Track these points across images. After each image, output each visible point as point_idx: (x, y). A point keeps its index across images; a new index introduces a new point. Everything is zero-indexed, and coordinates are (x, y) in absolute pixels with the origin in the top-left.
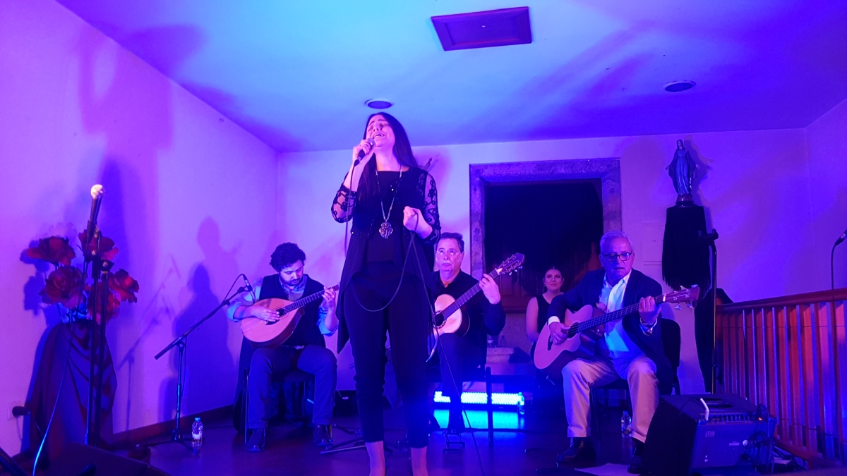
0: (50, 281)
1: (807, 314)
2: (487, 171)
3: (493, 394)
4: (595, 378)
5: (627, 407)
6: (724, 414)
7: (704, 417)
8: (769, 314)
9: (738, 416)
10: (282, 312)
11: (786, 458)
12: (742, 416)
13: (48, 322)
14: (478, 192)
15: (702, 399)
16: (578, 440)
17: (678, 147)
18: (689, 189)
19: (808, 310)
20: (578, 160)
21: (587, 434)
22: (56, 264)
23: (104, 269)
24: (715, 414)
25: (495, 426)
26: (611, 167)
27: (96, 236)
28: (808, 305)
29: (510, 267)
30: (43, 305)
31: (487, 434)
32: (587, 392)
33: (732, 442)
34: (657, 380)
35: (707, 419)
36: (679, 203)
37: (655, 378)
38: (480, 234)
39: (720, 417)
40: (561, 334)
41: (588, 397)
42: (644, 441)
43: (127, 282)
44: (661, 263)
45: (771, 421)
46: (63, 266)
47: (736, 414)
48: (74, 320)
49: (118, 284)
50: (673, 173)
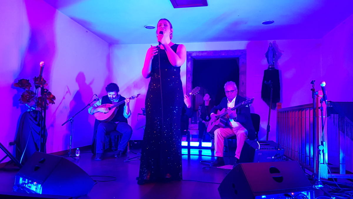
0: (22, 96)
2: (193, 54)
4: (226, 135)
6: (266, 147)
7: (258, 148)
8: (293, 112)
12: (272, 148)
13: (22, 111)
14: (190, 63)
15: (257, 142)
16: (218, 158)
17: (270, 45)
18: (273, 63)
19: (303, 111)
20: (229, 50)
22: (24, 89)
23: (45, 92)
24: (262, 147)
26: (243, 53)
27: (42, 80)
29: (194, 92)
30: (20, 105)
36: (269, 68)
38: (190, 79)
41: (223, 142)
43: (51, 97)
44: (261, 92)
45: (283, 150)
46: (27, 90)
47: (270, 147)
48: (32, 110)
49: (48, 97)
50: (267, 56)
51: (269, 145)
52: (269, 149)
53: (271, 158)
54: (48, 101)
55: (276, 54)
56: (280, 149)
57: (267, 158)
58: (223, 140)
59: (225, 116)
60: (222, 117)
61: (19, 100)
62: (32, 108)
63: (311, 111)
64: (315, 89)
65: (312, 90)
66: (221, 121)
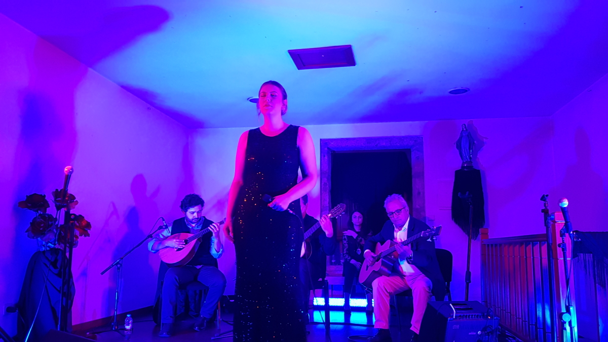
0: (33, 224)
2: (332, 143)
4: (394, 289)
6: (465, 314)
12: (478, 316)
14: (326, 158)
15: (451, 305)
16: (381, 331)
17: (463, 129)
18: (470, 158)
20: (394, 137)
24: (460, 315)
29: (336, 213)
35: (454, 318)
36: (463, 167)
38: (327, 186)
39: (463, 316)
41: (389, 302)
43: (83, 223)
44: (451, 208)
46: (42, 213)
47: (474, 314)
48: (48, 249)
49: (78, 225)
50: (459, 147)
51: (471, 309)
52: (472, 317)
53: (475, 334)
54: (77, 232)
55: (474, 143)
56: (491, 317)
57: (470, 334)
58: (389, 299)
59: (390, 254)
60: (385, 257)
61: (26, 232)
62: (50, 244)
63: (542, 248)
64: (548, 210)
65: (543, 211)
66: (383, 264)
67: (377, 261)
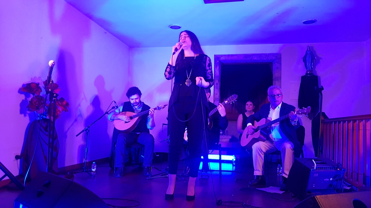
0: (31, 102)
1: (361, 124)
2: (222, 58)
3: (222, 155)
4: (266, 150)
5: (280, 162)
6: (323, 166)
7: (314, 167)
8: (345, 124)
9: (329, 168)
10: (131, 118)
11: (349, 186)
12: (330, 168)
13: (30, 120)
14: (218, 67)
15: (313, 160)
16: (258, 176)
17: (308, 49)
18: (312, 68)
19: (362, 122)
20: (262, 54)
21: (262, 174)
22: (34, 94)
23: (55, 97)
24: (319, 166)
25: (222, 169)
26: (277, 57)
27: (51, 83)
28: (362, 120)
29: (231, 100)
30: (28, 112)
31: (219, 172)
32: (263, 156)
33: (325, 179)
34: (294, 151)
35: (315, 169)
36: (307, 74)
37: (293, 150)
38: (218, 85)
39: (321, 168)
40: (253, 131)
41: (263, 158)
42: (287, 178)
43: (64, 103)
44: (298, 100)
45: (343, 170)
46: (37, 95)
50: (305, 61)
51: (325, 163)
52: (327, 169)
53: (328, 180)
54: (60, 109)
55: (315, 58)
61: (27, 107)
62: (42, 116)
66: (261, 133)
67: (256, 131)
